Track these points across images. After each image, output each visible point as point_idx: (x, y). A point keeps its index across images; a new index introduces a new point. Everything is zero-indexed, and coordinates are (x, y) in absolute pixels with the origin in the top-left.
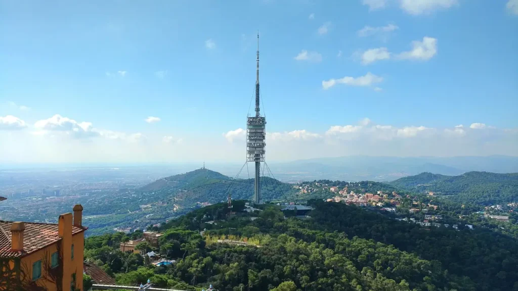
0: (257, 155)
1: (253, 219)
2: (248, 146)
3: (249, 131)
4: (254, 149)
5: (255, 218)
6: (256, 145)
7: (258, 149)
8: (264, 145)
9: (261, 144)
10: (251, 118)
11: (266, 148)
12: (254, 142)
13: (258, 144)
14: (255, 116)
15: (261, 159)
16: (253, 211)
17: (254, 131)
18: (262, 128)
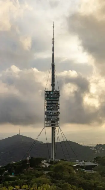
0: (53, 122)
1: (46, 172)
2: (45, 114)
3: (46, 102)
4: (50, 117)
5: (47, 172)
6: (52, 113)
7: (53, 117)
8: (58, 113)
9: (56, 113)
10: (48, 92)
11: (60, 116)
12: (50, 111)
13: (54, 113)
14: (51, 90)
15: (56, 125)
16: (48, 166)
17: (50, 102)
18: (57, 99)
